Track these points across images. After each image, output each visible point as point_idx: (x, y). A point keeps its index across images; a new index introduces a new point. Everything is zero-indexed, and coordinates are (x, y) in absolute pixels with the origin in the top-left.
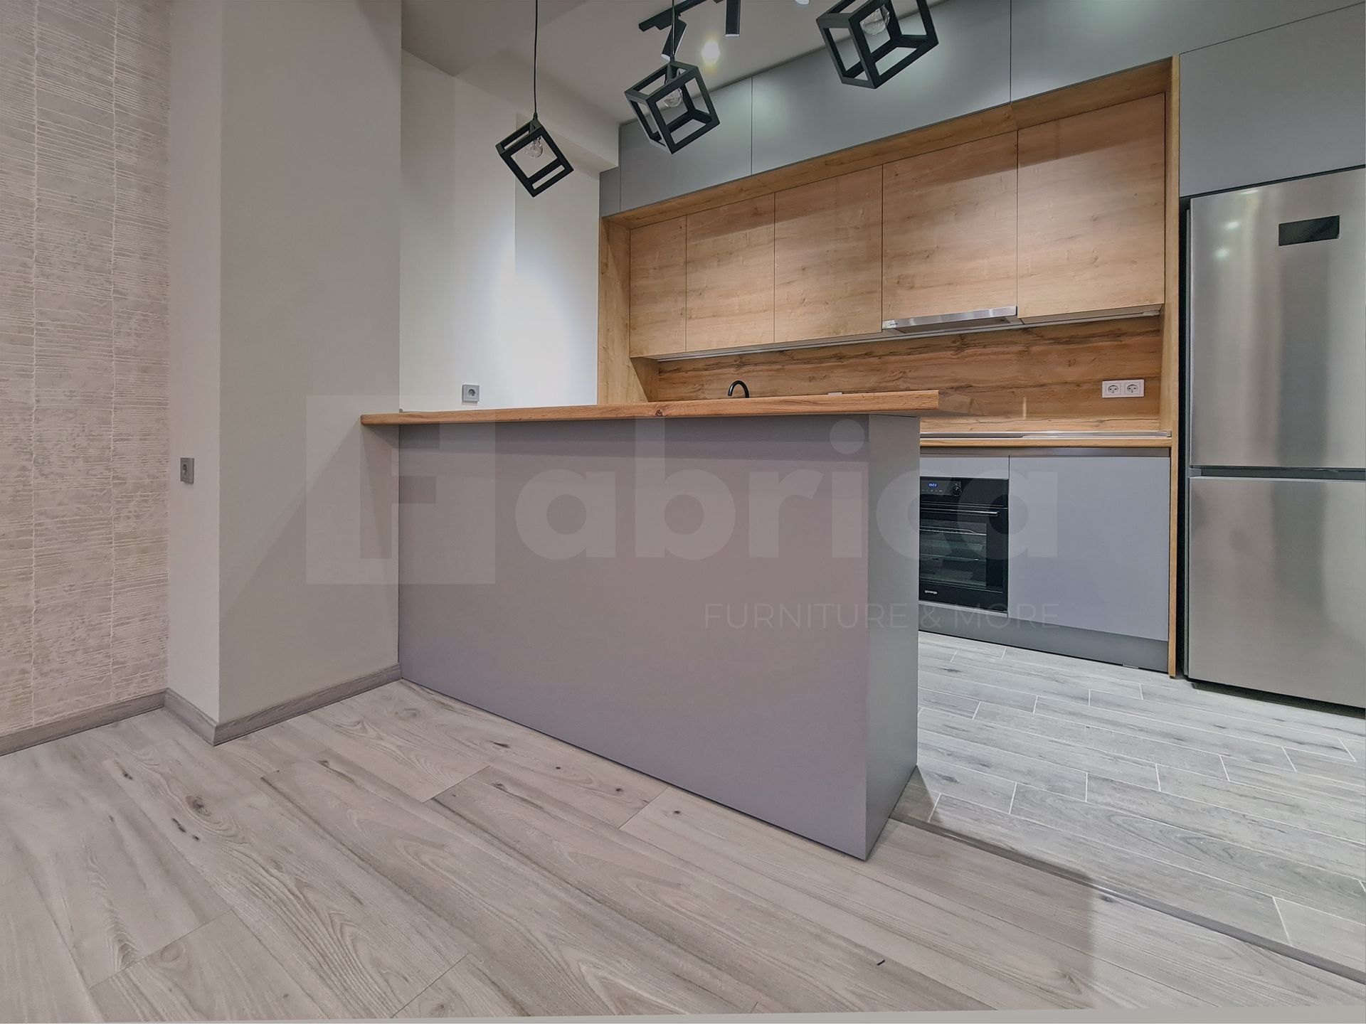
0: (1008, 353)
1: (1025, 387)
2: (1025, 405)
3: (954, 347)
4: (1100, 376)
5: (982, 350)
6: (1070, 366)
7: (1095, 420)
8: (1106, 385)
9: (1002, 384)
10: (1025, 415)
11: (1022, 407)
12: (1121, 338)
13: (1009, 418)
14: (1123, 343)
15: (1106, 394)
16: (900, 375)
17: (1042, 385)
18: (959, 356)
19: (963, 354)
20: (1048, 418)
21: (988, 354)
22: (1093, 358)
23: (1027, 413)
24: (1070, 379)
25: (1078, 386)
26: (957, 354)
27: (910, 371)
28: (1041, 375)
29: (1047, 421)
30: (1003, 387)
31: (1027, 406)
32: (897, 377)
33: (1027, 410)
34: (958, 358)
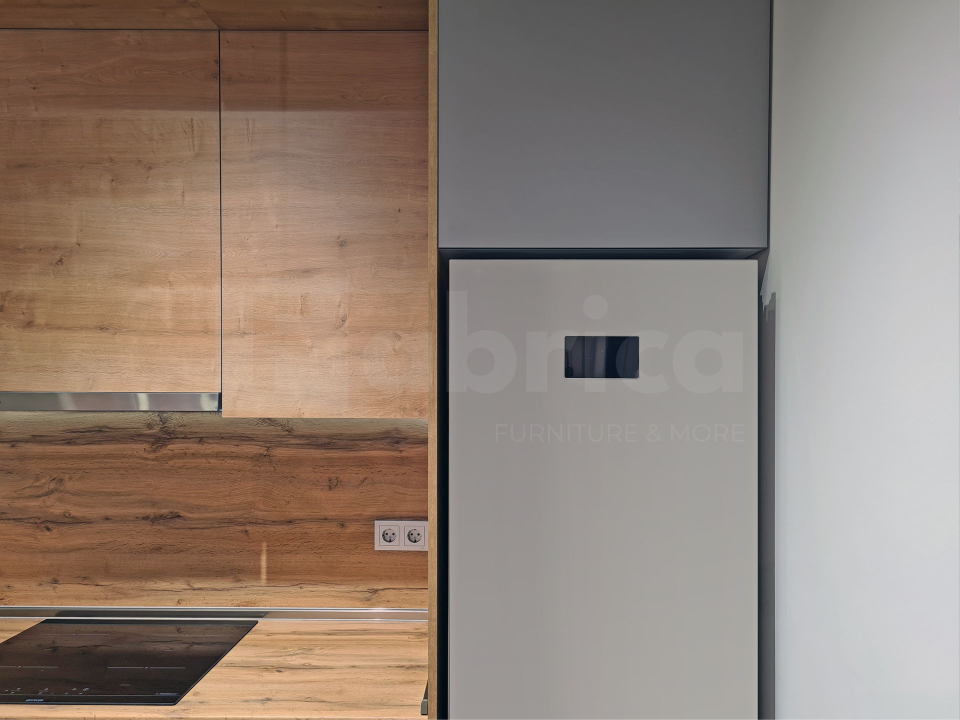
0: (238, 457)
1: (265, 523)
2: (264, 558)
3: (150, 436)
4: (371, 511)
5: (195, 445)
6: (330, 488)
7: (365, 588)
8: (380, 526)
9: (231, 515)
10: (264, 576)
11: (259, 560)
12: (400, 446)
13: (239, 581)
14: (404, 454)
15: (380, 545)
16: (52, 486)
17: (290, 522)
18: (158, 454)
19: (165, 451)
20: (300, 584)
21: (206, 456)
22: (362, 477)
23: (268, 573)
24: (330, 513)
25: (343, 525)
26: (154, 451)
27: (70, 479)
28: (288, 502)
29: (296, 588)
30: (231, 522)
31: (268, 561)
32: (46, 489)
33: (268, 567)
34: (153, 460)
